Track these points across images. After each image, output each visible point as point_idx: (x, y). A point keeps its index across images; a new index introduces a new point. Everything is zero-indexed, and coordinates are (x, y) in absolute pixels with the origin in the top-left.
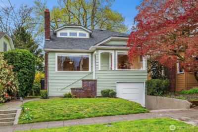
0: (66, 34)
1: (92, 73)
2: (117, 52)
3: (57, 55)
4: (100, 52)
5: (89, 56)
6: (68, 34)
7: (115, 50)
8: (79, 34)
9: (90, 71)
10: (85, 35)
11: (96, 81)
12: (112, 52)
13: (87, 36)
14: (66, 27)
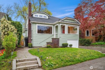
0: (37, 16)
1: (53, 35)
2: (68, 25)
3: (37, 25)
4: (61, 24)
5: (53, 26)
6: (39, 16)
7: (67, 24)
8: (44, 16)
9: (53, 34)
10: (46, 17)
11: (59, 39)
12: (66, 25)
13: (47, 18)
14: (38, 12)
